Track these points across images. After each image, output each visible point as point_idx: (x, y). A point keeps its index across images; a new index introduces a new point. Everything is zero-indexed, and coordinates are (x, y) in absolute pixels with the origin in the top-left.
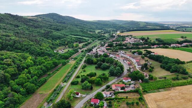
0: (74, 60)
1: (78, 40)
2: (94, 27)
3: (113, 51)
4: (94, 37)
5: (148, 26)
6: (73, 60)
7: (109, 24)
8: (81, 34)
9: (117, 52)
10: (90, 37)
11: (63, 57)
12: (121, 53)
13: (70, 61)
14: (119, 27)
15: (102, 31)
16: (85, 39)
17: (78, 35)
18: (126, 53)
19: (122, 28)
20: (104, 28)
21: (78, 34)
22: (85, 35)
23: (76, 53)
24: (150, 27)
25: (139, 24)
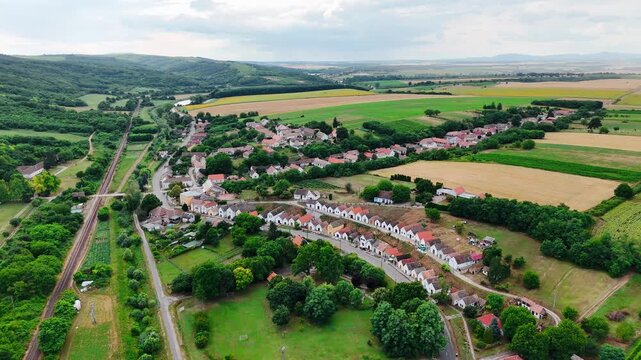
0: (99, 286)
1: (32, 151)
2: (66, 83)
3: (266, 196)
4: (104, 129)
5: (266, 75)
6: (90, 289)
7: (124, 69)
8: (29, 117)
9: (289, 197)
10: (83, 131)
11: (20, 284)
12: (311, 201)
13: (77, 305)
14: (169, 80)
15: (111, 97)
16: (67, 144)
17: (15, 126)
18: (331, 197)
19: (181, 84)
20: (112, 87)
21: (15, 117)
22: (57, 123)
23: (74, 232)
24: (275, 79)
25: (236, 71)
